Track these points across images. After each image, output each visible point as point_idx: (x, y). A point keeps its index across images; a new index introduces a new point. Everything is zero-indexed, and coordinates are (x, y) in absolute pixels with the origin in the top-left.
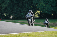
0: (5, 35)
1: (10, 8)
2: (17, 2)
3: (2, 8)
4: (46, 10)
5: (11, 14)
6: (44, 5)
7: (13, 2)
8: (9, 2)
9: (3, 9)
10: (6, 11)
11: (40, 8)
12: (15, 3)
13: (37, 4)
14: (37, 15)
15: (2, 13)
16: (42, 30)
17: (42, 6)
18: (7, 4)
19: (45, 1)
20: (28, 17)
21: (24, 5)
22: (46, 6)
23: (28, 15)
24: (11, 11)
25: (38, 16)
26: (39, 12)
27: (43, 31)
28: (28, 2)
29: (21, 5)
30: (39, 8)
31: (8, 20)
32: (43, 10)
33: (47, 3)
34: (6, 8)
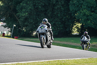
0: (24, 64)
1: (33, 19)
2: (43, 9)
3: (19, 19)
4: (91, 22)
5: (34, 28)
6: (87, 13)
7: (37, 8)
8: (31, 9)
9: (22, 20)
10: (26, 24)
11: (81, 19)
12: (41, 10)
13: (76, 12)
14: (76, 30)
15: (20, 27)
16: (85, 57)
17: (85, 15)
18: (27, 12)
19: (89, 7)
20: (40, 31)
21: (55, 13)
22: (91, 15)
23: (40, 28)
24: (34, 24)
25: (78, 31)
26: (79, 25)
27: (87, 57)
28: (62, 9)
29: (51, 13)
30: (79, 19)
31: (29, 39)
32: (87, 22)
33: (93, 10)
34: (26, 19)
